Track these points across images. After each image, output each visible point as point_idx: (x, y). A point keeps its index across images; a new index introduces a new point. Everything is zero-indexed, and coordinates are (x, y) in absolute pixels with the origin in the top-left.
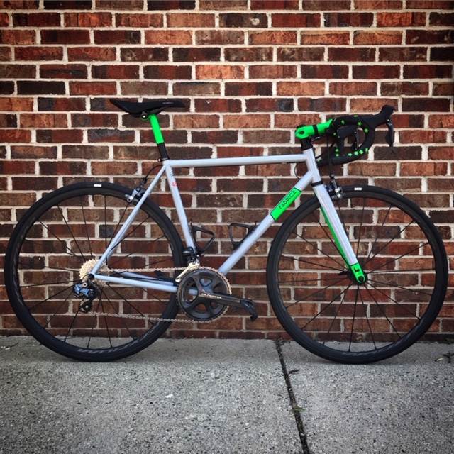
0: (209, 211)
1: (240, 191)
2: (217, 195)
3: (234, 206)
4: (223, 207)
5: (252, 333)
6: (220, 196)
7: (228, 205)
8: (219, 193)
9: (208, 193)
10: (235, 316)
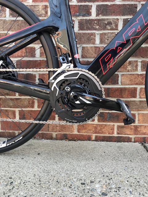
0: (89, 34)
1: (117, 15)
2: (96, 20)
3: (111, 30)
4: (101, 30)
5: (122, 137)
6: (99, 20)
7: (105, 28)
8: (98, 18)
9: (88, 18)
10: (108, 123)
